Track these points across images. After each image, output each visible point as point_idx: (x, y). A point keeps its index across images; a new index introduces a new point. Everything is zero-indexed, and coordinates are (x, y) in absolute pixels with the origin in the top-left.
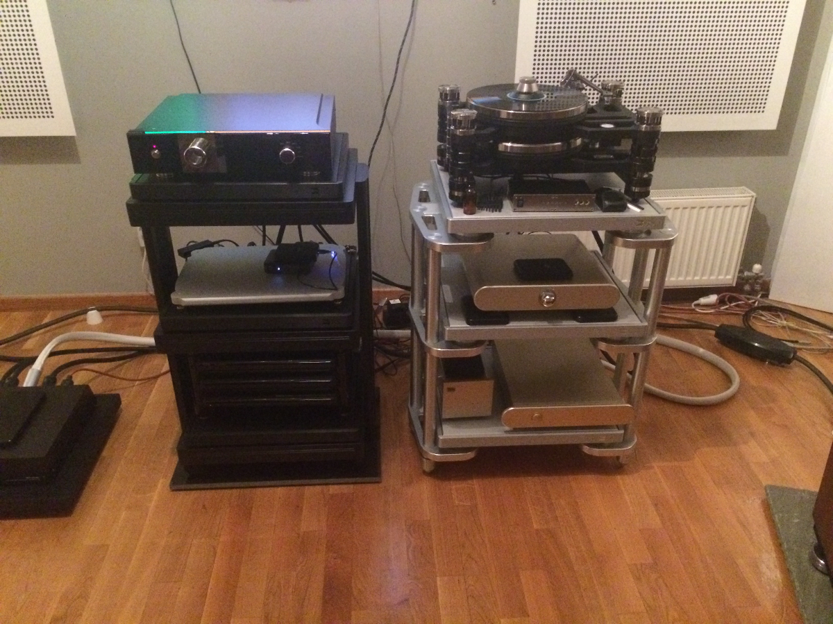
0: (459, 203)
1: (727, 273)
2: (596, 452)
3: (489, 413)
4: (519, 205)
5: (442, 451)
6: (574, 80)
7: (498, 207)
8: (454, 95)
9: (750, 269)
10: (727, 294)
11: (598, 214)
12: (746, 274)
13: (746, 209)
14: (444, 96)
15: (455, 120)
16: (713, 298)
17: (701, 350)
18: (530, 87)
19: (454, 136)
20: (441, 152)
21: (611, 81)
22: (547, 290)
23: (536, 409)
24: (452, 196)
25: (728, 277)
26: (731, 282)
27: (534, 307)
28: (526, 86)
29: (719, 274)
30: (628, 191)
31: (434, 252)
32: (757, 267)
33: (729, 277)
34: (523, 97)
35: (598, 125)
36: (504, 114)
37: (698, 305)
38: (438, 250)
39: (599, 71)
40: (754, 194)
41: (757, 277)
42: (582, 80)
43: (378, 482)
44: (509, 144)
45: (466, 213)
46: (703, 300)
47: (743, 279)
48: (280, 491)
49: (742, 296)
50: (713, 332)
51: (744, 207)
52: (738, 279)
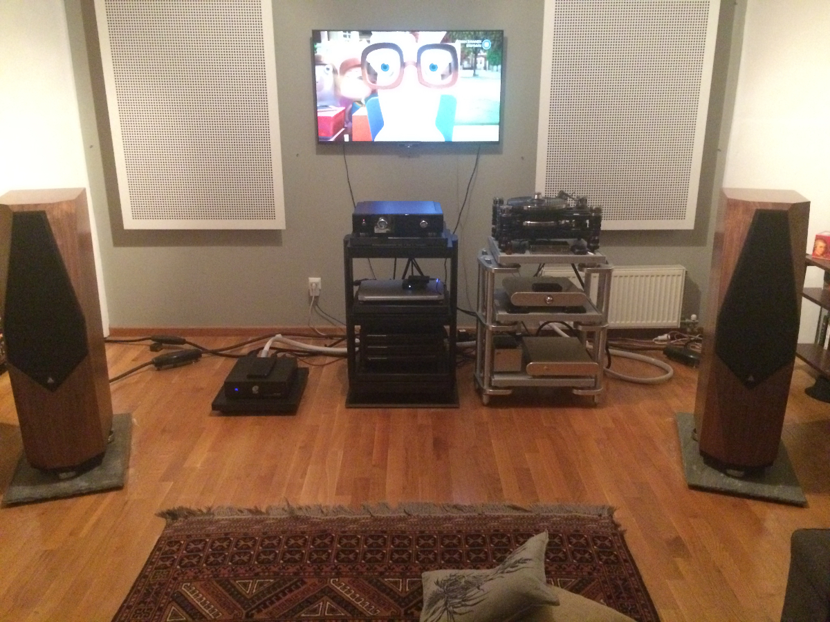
0: (504, 250)
1: (673, 320)
2: (580, 392)
3: (519, 370)
4: (533, 251)
5: (495, 388)
6: (563, 195)
7: (523, 253)
8: (501, 202)
9: (690, 318)
10: (675, 333)
11: (572, 255)
12: (687, 320)
13: (681, 277)
14: (495, 202)
15: (501, 210)
16: (665, 337)
17: (653, 360)
18: (538, 197)
19: (501, 217)
20: (494, 230)
21: (581, 195)
22: (549, 296)
23: (546, 364)
24: (500, 247)
25: (673, 321)
26: (676, 325)
27: (543, 304)
28: (536, 196)
29: (668, 319)
30: (589, 246)
31: (491, 272)
32: (694, 316)
33: (675, 321)
34: (535, 201)
35: (572, 214)
36: (525, 208)
37: (657, 340)
38: (493, 271)
39: (576, 190)
40: (684, 268)
41: (694, 324)
42: (567, 195)
43: (458, 408)
44: (529, 222)
45: (507, 254)
46: (660, 338)
47: (685, 324)
48: (404, 410)
49: (686, 335)
50: (662, 352)
51: (679, 276)
52: (681, 323)
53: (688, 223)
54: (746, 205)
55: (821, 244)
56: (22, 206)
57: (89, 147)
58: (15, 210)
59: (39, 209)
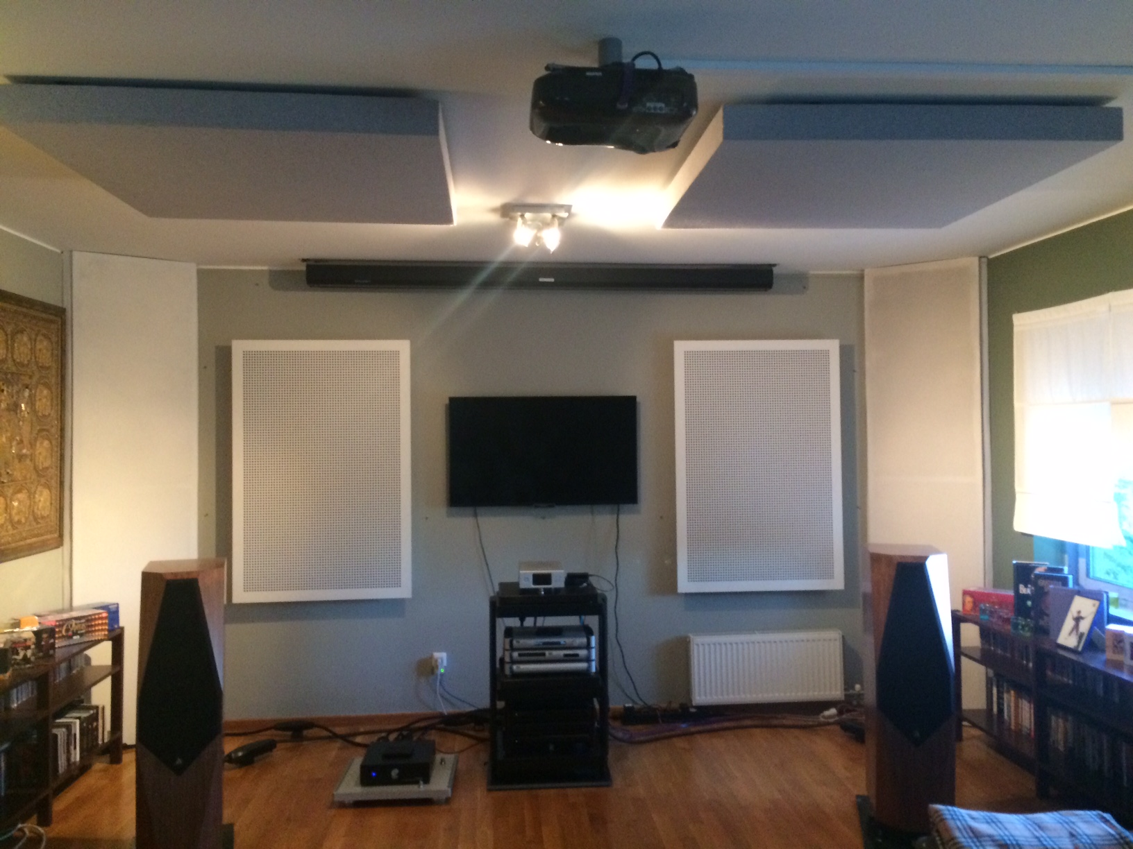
9: (853, 688)
10: (841, 706)
12: (851, 692)
13: (838, 642)
16: (833, 711)
25: (835, 691)
26: (840, 697)
29: (831, 690)
32: (858, 687)
33: (839, 692)
40: (840, 632)
41: (859, 696)
46: (827, 713)
47: (849, 695)
48: (552, 792)
51: (836, 640)
52: (846, 695)
53: (837, 582)
54: (889, 558)
55: (969, 599)
56: (176, 574)
57: (203, 515)
58: (169, 578)
59: (190, 577)
